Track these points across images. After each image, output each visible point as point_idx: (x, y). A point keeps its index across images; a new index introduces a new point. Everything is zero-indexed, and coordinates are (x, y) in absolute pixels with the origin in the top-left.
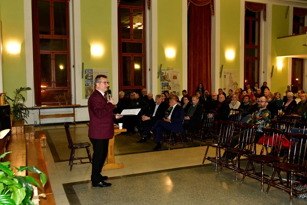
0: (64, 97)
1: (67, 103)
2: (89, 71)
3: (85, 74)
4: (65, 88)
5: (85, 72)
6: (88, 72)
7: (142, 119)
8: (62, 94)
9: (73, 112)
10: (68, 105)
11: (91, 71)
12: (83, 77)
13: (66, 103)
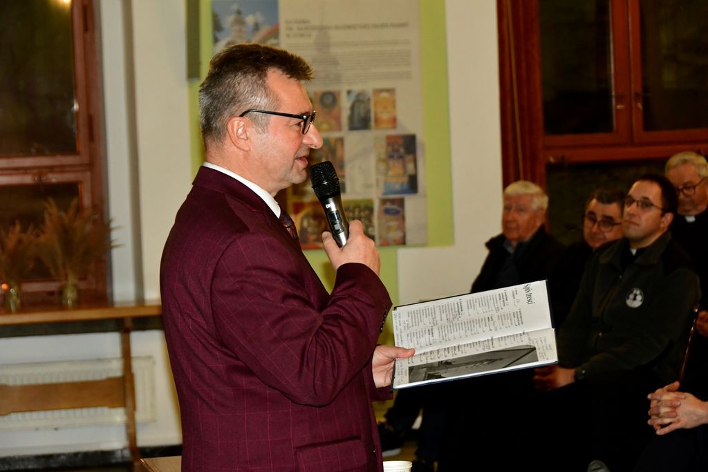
0: (49, 238)
1: (70, 295)
2: (250, 20)
3: (216, 40)
4: (51, 169)
5: (217, 27)
6: (240, 22)
7: (654, 422)
8: (33, 220)
9: (116, 369)
10: (79, 304)
11: (260, 18)
12: (193, 72)
13: (61, 292)
